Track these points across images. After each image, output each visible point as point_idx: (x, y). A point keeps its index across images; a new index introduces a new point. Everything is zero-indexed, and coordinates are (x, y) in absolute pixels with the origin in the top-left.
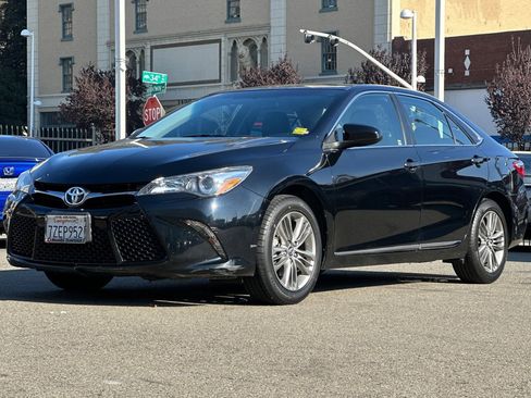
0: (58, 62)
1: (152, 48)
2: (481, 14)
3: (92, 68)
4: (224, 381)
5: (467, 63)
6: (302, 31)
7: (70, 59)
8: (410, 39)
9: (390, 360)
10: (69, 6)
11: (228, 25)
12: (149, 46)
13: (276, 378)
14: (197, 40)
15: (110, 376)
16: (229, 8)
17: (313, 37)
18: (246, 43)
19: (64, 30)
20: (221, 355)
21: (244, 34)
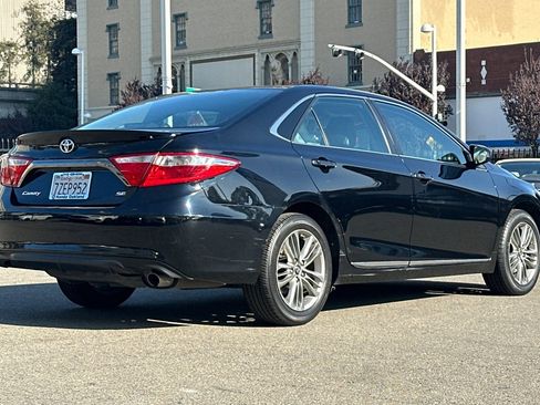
0: (106, 77)
1: (191, 63)
2: (495, 27)
3: (136, 83)
4: (289, 388)
5: (484, 72)
6: (330, 46)
7: (116, 74)
8: (430, 51)
9: (436, 365)
10: (116, 25)
11: (260, 41)
12: (188, 62)
13: (335, 385)
14: (231, 55)
15: (186, 384)
16: (262, 24)
17: (340, 51)
18: (277, 57)
19: (111, 48)
20: (282, 363)
21: (276, 49)
